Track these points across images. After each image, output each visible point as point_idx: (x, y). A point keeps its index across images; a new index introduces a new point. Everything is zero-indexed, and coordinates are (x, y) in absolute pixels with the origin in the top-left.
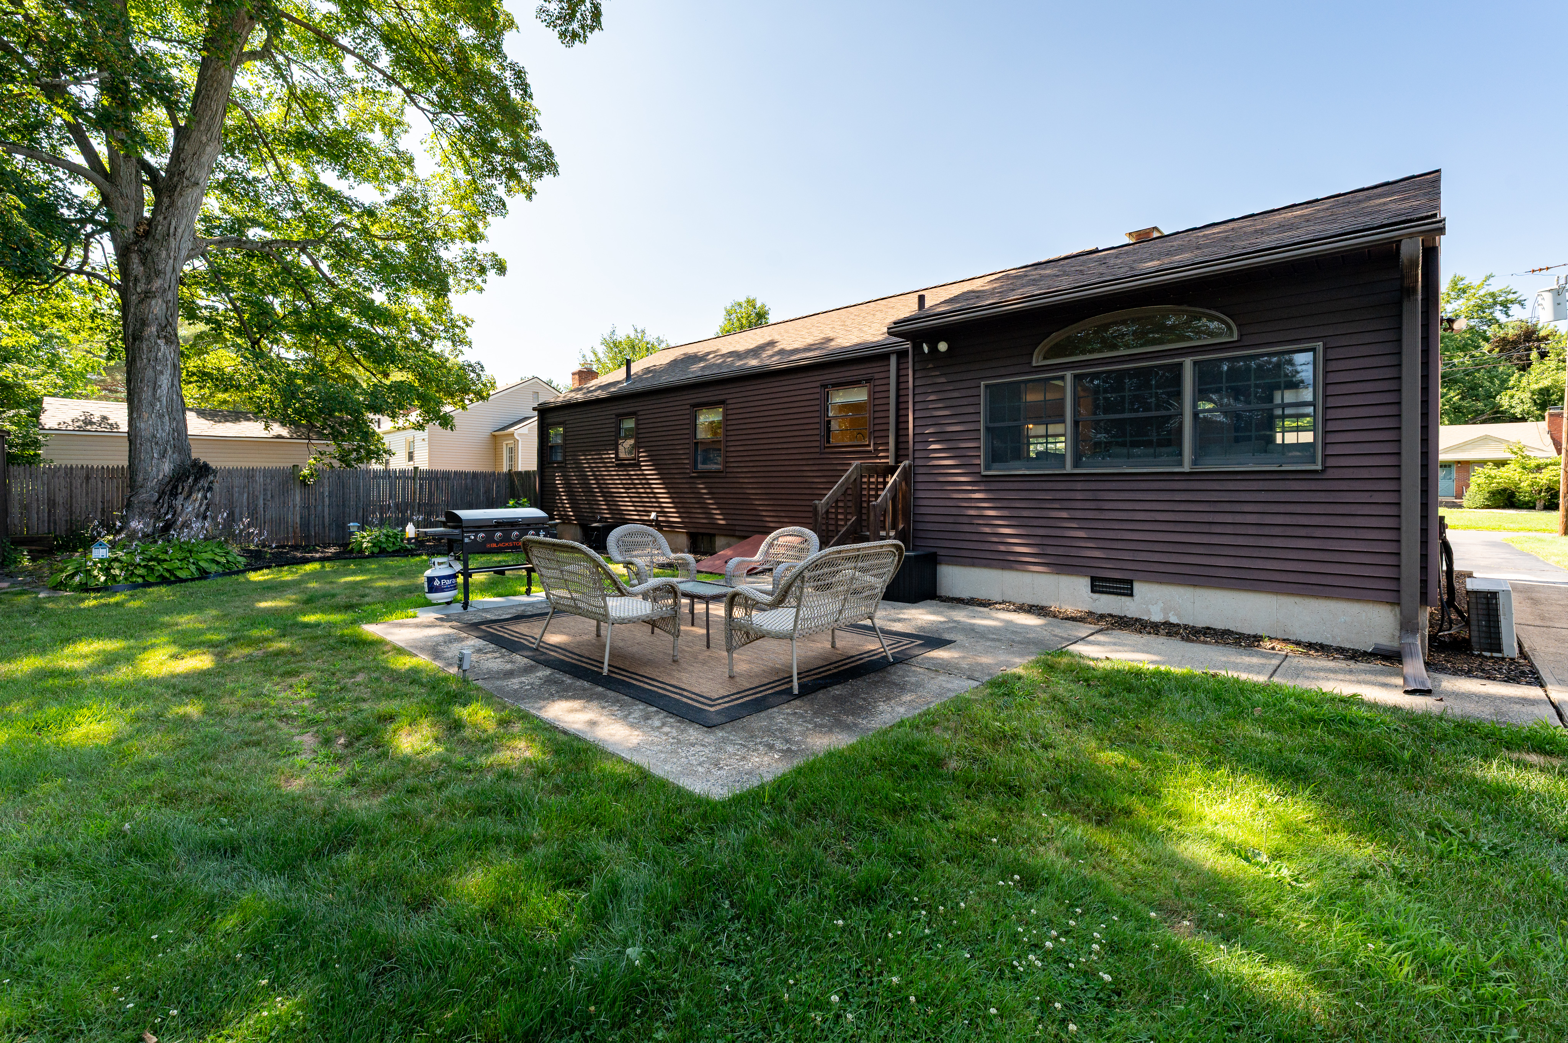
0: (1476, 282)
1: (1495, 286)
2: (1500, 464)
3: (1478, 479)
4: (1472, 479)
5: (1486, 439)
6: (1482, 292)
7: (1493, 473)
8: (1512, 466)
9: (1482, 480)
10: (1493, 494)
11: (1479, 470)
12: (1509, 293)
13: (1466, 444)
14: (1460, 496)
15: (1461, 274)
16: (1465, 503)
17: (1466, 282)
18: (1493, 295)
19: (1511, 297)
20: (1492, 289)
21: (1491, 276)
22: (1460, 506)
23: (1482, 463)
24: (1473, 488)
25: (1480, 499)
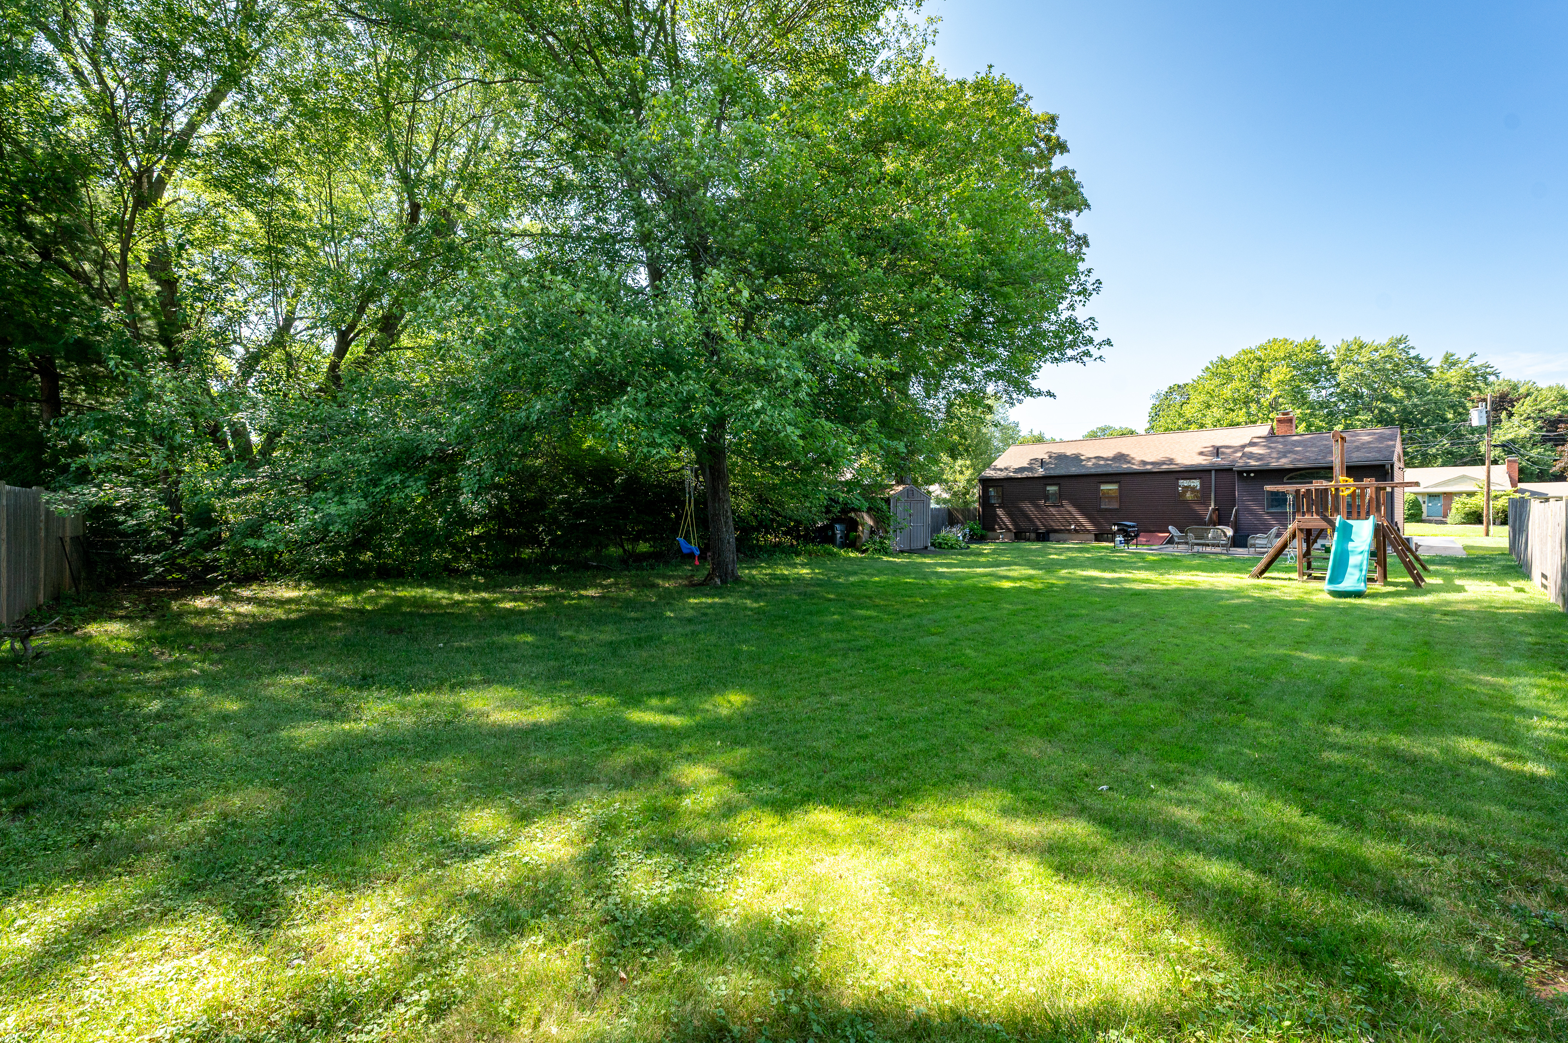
0: (1464, 358)
1: (1477, 362)
2: (1471, 494)
3: (1457, 504)
4: (1453, 505)
5: (1463, 478)
6: (1467, 367)
7: (1466, 501)
8: (1479, 496)
9: (1459, 506)
10: (1467, 514)
11: (1457, 499)
12: (1488, 367)
13: (1449, 481)
14: (1445, 515)
15: (1451, 351)
16: (1449, 520)
17: (1455, 357)
18: (1475, 369)
19: (1488, 370)
20: (1475, 364)
21: (1475, 355)
22: (1446, 523)
23: (1459, 494)
24: (1453, 511)
25: (1458, 518)
